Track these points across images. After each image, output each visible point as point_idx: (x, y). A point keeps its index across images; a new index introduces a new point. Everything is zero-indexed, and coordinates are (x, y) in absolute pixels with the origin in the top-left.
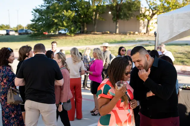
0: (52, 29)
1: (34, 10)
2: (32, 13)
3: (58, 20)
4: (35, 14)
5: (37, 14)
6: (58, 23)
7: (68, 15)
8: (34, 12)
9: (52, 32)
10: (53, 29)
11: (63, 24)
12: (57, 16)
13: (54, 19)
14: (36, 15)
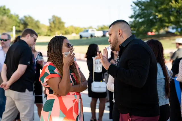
0: (154, 27)
1: (134, 3)
2: (132, 7)
3: (164, 14)
4: (134, 8)
5: (138, 8)
6: (163, 19)
7: (177, 7)
8: (134, 5)
9: (154, 30)
10: (156, 27)
11: (169, 19)
12: (162, 9)
13: (157, 14)
14: (135, 10)
